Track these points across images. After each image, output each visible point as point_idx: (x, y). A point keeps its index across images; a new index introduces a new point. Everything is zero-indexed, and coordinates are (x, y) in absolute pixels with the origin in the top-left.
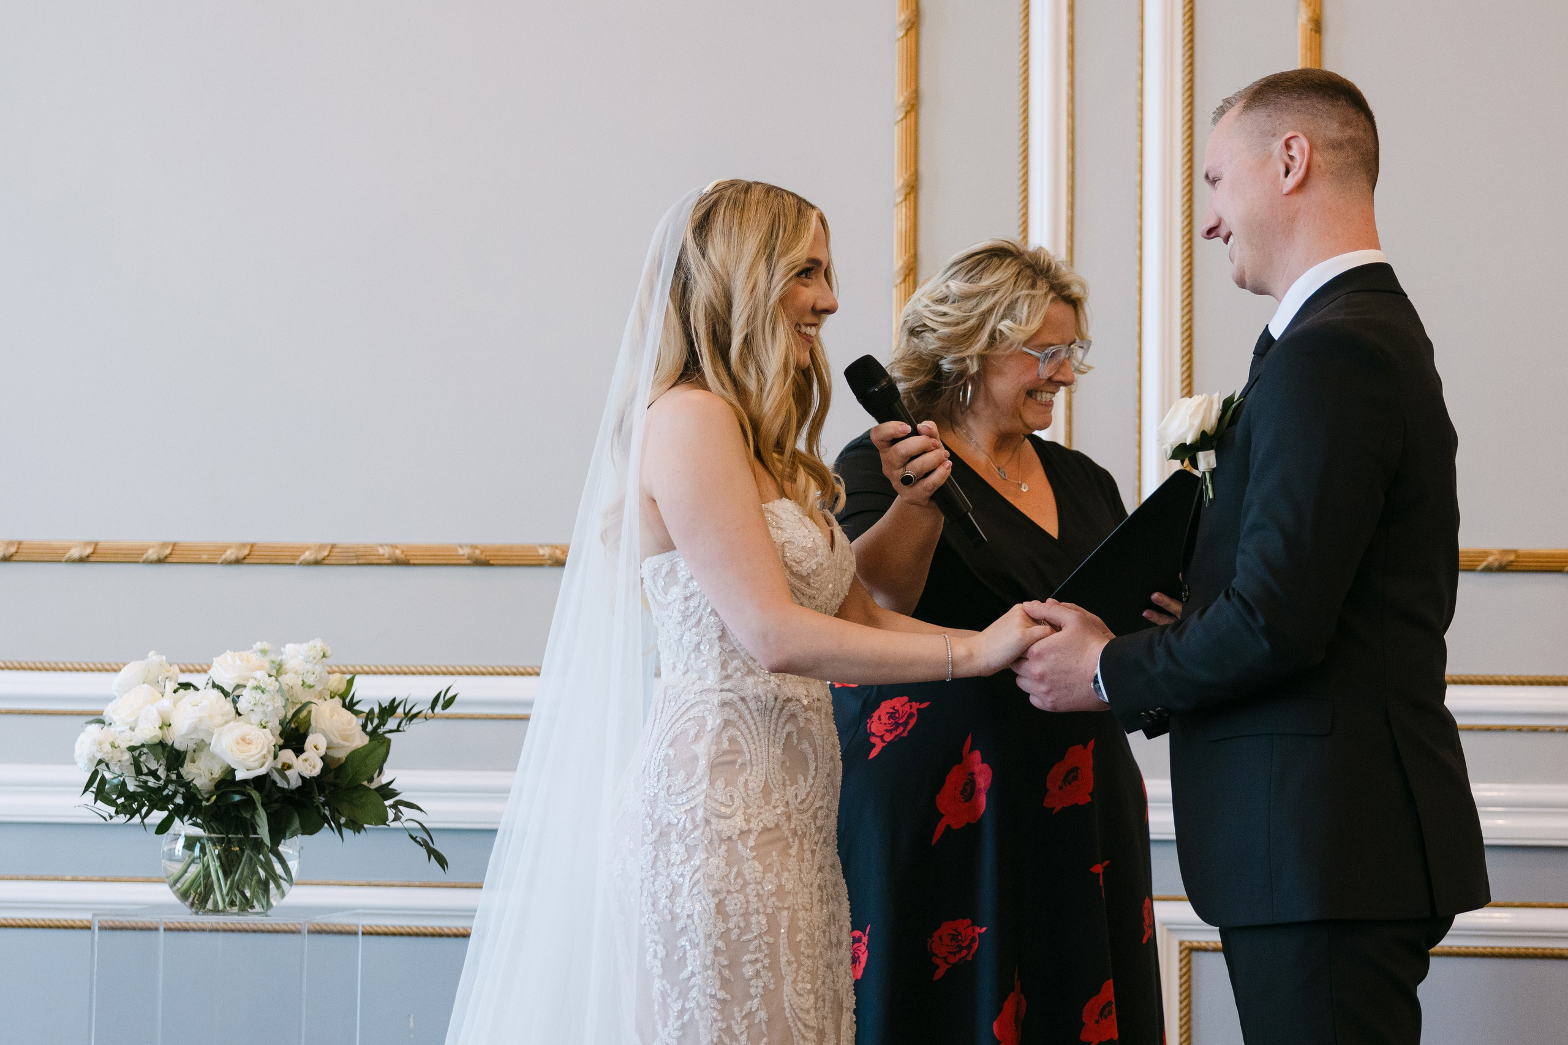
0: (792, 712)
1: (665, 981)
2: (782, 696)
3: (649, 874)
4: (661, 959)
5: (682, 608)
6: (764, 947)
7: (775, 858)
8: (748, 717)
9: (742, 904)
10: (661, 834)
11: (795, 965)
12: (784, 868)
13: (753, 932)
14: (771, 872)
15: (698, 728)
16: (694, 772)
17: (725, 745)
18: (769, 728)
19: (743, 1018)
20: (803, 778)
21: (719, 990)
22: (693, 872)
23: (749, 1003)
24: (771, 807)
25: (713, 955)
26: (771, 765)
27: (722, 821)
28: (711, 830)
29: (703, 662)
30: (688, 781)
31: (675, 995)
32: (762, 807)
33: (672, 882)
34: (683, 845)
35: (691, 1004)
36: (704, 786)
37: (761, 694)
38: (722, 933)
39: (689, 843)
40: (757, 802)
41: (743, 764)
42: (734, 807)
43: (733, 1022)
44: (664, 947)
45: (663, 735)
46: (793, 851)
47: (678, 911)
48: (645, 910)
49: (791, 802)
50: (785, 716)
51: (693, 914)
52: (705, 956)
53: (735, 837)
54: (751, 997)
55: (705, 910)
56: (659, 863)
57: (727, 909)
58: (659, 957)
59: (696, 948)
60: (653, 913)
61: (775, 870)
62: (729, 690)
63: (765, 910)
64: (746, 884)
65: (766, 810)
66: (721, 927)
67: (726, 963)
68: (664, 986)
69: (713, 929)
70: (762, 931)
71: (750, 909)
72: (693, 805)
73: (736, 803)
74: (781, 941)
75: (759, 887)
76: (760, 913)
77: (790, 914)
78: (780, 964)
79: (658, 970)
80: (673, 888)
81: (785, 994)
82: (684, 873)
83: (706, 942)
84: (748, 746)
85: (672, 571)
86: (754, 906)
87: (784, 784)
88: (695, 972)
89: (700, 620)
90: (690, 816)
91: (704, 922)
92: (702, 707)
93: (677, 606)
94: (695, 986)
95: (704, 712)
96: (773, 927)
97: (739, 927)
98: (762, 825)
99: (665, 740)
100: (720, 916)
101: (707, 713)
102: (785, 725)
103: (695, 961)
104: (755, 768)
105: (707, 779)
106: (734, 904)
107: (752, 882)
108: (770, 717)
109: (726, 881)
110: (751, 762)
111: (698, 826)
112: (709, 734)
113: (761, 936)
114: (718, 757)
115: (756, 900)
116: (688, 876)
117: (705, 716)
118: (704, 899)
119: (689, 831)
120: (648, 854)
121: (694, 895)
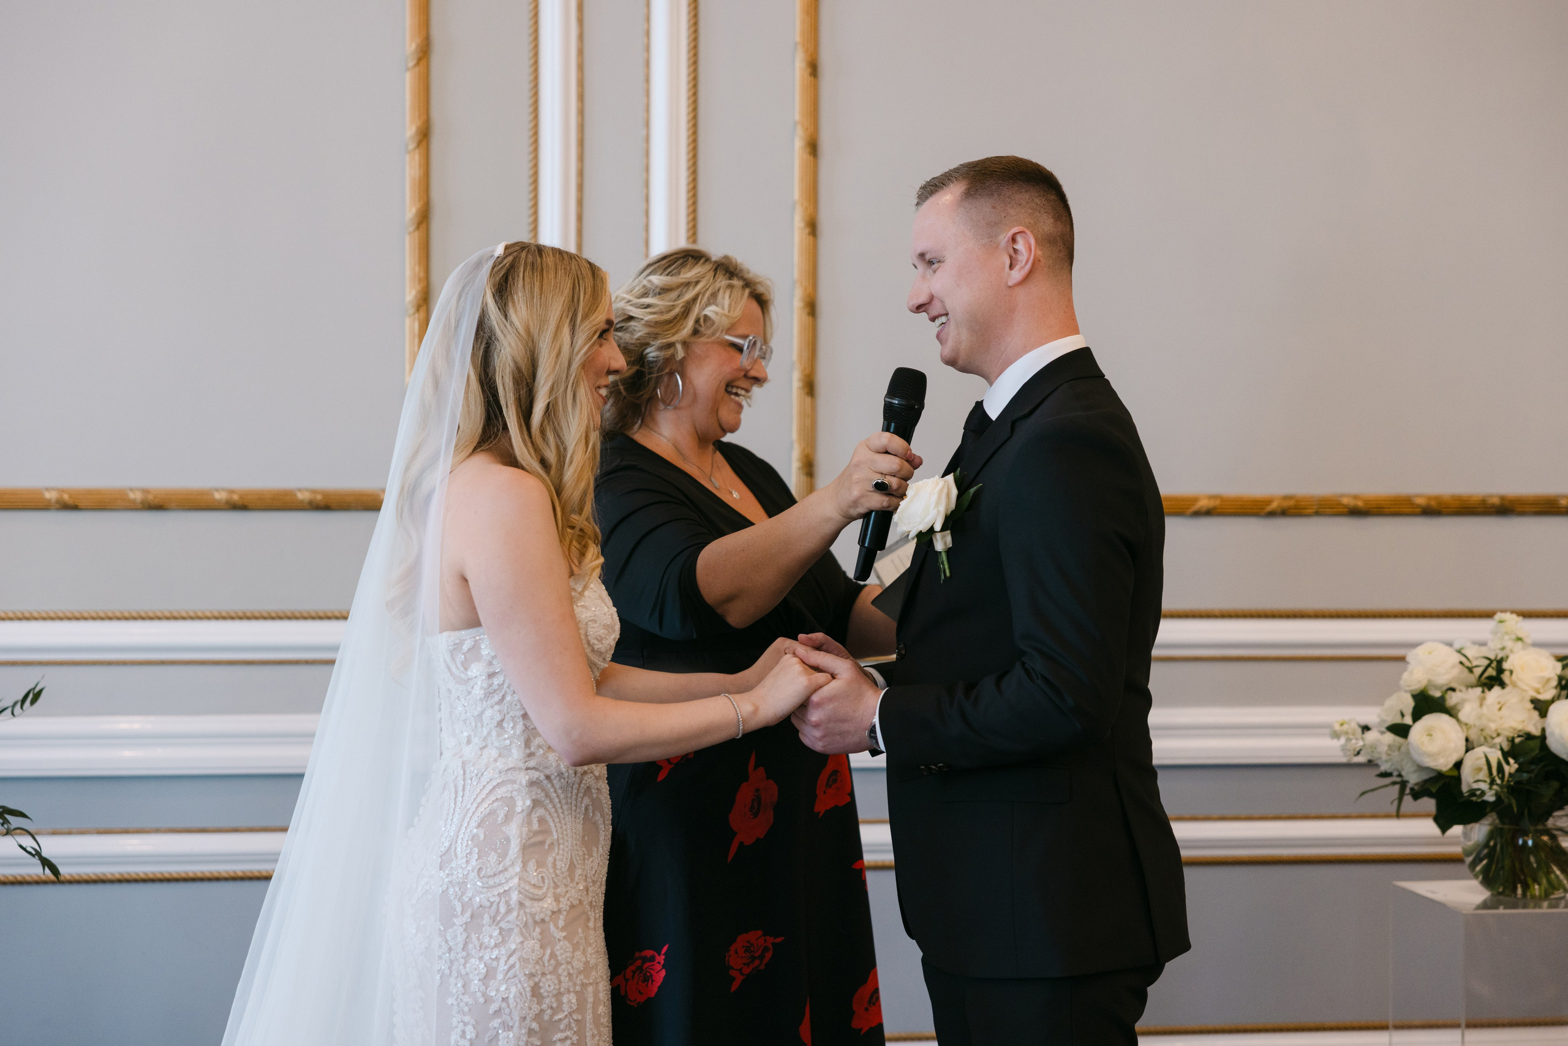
0: (588, 785)
3: (460, 956)
4: (470, 1040)
5: (485, 685)
6: (573, 1025)
7: (581, 935)
8: (554, 795)
9: (555, 985)
10: (472, 916)
12: (587, 942)
13: (564, 1011)
14: (579, 950)
15: (507, 808)
16: (506, 854)
17: (536, 826)
18: (571, 804)
20: (596, 850)
22: (508, 956)
24: (575, 884)
25: (527, 1037)
26: (574, 842)
27: (536, 904)
28: (525, 913)
29: (505, 739)
30: (500, 863)
32: (568, 885)
33: (485, 966)
34: (497, 928)
36: (518, 869)
37: (564, 770)
38: (536, 1014)
39: (503, 926)
40: (564, 881)
41: (552, 844)
42: (545, 888)
44: (474, 1028)
45: (468, 814)
47: (493, 994)
48: (454, 991)
49: (588, 875)
50: (583, 790)
51: (508, 997)
52: (520, 1038)
53: (547, 919)
55: (521, 994)
56: (470, 946)
57: (542, 991)
58: (468, 1037)
59: (510, 1031)
60: (463, 994)
61: (582, 948)
62: (534, 768)
63: (575, 988)
64: (558, 964)
65: (571, 887)
66: (535, 1010)
69: (528, 1012)
70: (572, 1010)
71: (562, 990)
72: (507, 889)
73: (546, 884)
74: (587, 1018)
75: (569, 966)
76: (570, 991)
77: (594, 989)
78: (585, 1039)
80: (487, 971)
82: (498, 956)
83: (520, 1024)
84: (555, 824)
85: (475, 647)
86: (564, 986)
87: (584, 858)
89: (503, 697)
90: (503, 900)
91: (519, 1006)
92: (509, 787)
93: (479, 683)
95: (512, 792)
96: (581, 1007)
97: (552, 1008)
98: (569, 903)
99: (472, 820)
100: (535, 999)
101: (515, 793)
102: (583, 799)
103: (508, 1042)
104: (562, 846)
105: (519, 860)
106: (548, 985)
107: (563, 962)
108: (572, 793)
109: (541, 964)
110: (558, 840)
111: (512, 908)
112: (518, 815)
113: (570, 1014)
114: (529, 838)
115: (567, 978)
116: (502, 961)
117: (513, 796)
118: (520, 981)
119: (503, 913)
120: (459, 935)
121: (509, 978)
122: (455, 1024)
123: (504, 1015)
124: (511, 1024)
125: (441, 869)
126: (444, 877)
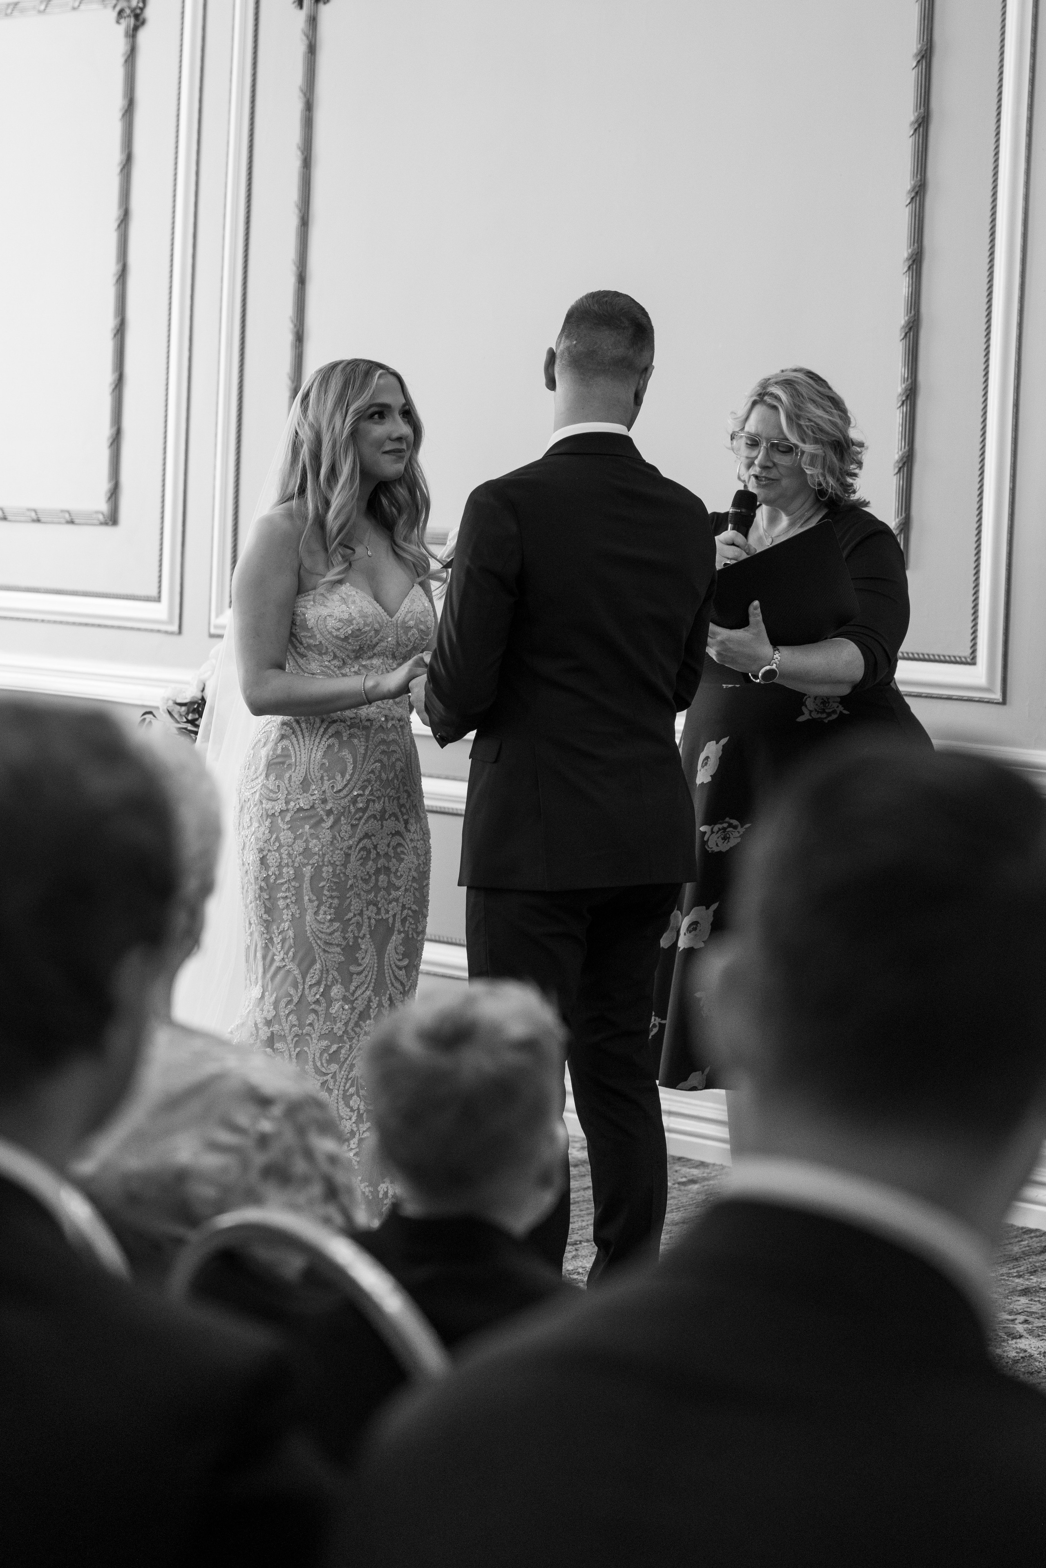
0: (337, 730)
2: (329, 718)
6: (291, 889)
7: (307, 830)
8: (299, 733)
9: (277, 859)
11: (316, 903)
12: (315, 836)
13: (285, 878)
14: (301, 839)
15: (268, 737)
16: (259, 768)
17: (279, 752)
18: (314, 741)
19: (279, 934)
20: (341, 775)
21: (265, 913)
22: (252, 834)
23: (283, 924)
24: (308, 794)
25: (260, 892)
26: (312, 766)
30: (256, 773)
32: (301, 795)
36: (263, 778)
38: (265, 878)
40: (297, 791)
41: (290, 765)
42: (279, 794)
43: (273, 935)
49: (327, 791)
50: (330, 733)
52: (256, 891)
53: (277, 814)
54: (284, 921)
55: (256, 863)
57: (268, 862)
59: (252, 886)
61: (305, 838)
63: (294, 864)
64: (280, 846)
65: (304, 796)
66: (263, 873)
67: (267, 897)
69: (259, 874)
70: (291, 878)
71: (283, 863)
72: (257, 789)
73: (282, 791)
74: (305, 886)
75: (290, 849)
76: (290, 866)
77: (314, 868)
78: (304, 901)
84: (296, 754)
86: (285, 861)
87: (322, 779)
90: (254, 797)
91: (255, 869)
92: (271, 724)
96: (298, 876)
97: (275, 874)
98: (299, 807)
100: (263, 866)
101: (273, 728)
102: (328, 739)
104: (298, 767)
105: (264, 773)
106: (272, 859)
107: (285, 845)
108: (316, 734)
109: (269, 843)
110: (296, 763)
111: (257, 804)
112: (270, 744)
113: (290, 881)
114: (273, 759)
115: (288, 857)
116: (250, 837)
118: (256, 854)
121: (251, 850)
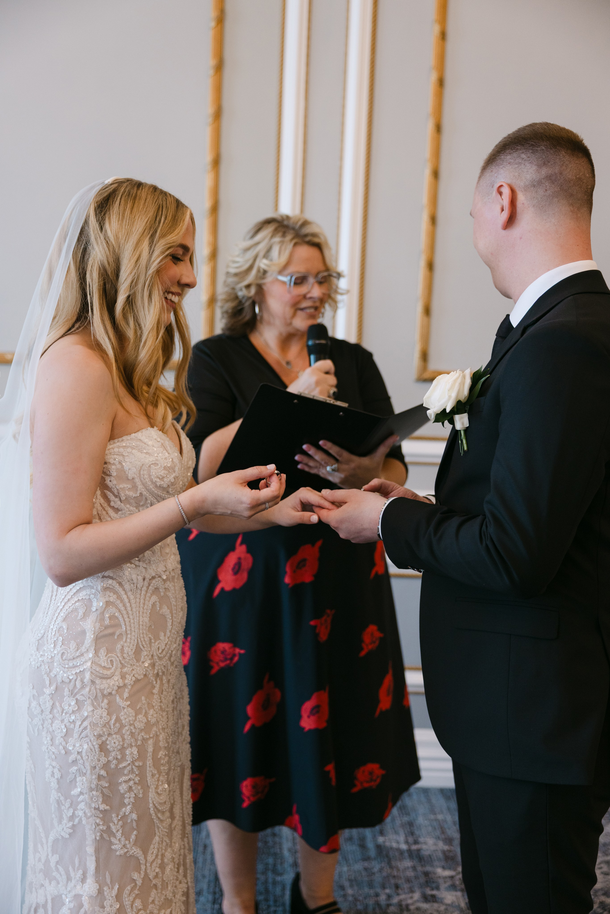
0: (156, 587)
1: (60, 794)
2: (149, 576)
3: (48, 717)
4: (57, 779)
6: (135, 770)
7: (144, 702)
8: (125, 597)
9: (119, 742)
10: (56, 689)
11: (157, 775)
12: (150, 706)
13: (127, 761)
14: (141, 713)
15: (86, 608)
16: (83, 643)
17: (107, 622)
18: (140, 603)
19: (119, 820)
20: (163, 634)
21: (102, 804)
22: (82, 720)
23: (124, 809)
24: (140, 663)
25: (97, 781)
26: (141, 631)
27: (104, 681)
28: (96, 689)
30: (77, 650)
31: (67, 805)
32: (134, 665)
33: (66, 726)
34: (74, 699)
35: (80, 813)
36: (91, 655)
37: (134, 577)
38: (104, 765)
39: (79, 698)
40: (131, 662)
41: (121, 634)
42: (113, 669)
43: (111, 825)
44: (59, 771)
45: (58, 611)
46: (155, 691)
47: (70, 748)
48: (45, 742)
49: (155, 654)
50: (151, 591)
51: (81, 752)
52: (91, 781)
53: (114, 692)
54: (124, 805)
55: (91, 750)
56: (55, 711)
57: (108, 747)
58: (56, 777)
59: (84, 776)
60: (51, 745)
61: (144, 711)
62: (110, 576)
63: (137, 743)
64: (122, 726)
65: (137, 666)
66: (103, 761)
67: (106, 785)
68: (59, 797)
69: (97, 763)
70: (134, 759)
71: (125, 745)
72: (82, 670)
73: (115, 665)
74: (148, 763)
75: (132, 727)
76: (133, 746)
77: (154, 741)
78: (147, 778)
79: (54, 784)
80: (67, 731)
81: (150, 799)
82: (75, 720)
83: (91, 772)
84: (124, 620)
86: (127, 742)
87: (150, 643)
88: (83, 792)
90: (79, 678)
91: (90, 758)
92: (88, 591)
94: (82, 801)
95: (90, 595)
96: (142, 754)
97: (117, 759)
98: (134, 679)
99: (60, 616)
100: (102, 753)
101: (92, 596)
102: (150, 598)
103: (83, 784)
104: (129, 636)
105: (93, 649)
106: (113, 743)
107: (126, 724)
108: (140, 594)
109: (108, 726)
110: (126, 631)
111: (85, 685)
112: (94, 613)
113: (133, 762)
114: (101, 631)
115: (130, 737)
116: (78, 723)
117: (90, 598)
118: (90, 741)
119: (78, 688)
120: (47, 702)
121: (83, 738)
122: (47, 766)
123: (79, 765)
124: (84, 772)
125: (37, 649)
126: (39, 656)
